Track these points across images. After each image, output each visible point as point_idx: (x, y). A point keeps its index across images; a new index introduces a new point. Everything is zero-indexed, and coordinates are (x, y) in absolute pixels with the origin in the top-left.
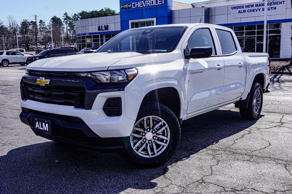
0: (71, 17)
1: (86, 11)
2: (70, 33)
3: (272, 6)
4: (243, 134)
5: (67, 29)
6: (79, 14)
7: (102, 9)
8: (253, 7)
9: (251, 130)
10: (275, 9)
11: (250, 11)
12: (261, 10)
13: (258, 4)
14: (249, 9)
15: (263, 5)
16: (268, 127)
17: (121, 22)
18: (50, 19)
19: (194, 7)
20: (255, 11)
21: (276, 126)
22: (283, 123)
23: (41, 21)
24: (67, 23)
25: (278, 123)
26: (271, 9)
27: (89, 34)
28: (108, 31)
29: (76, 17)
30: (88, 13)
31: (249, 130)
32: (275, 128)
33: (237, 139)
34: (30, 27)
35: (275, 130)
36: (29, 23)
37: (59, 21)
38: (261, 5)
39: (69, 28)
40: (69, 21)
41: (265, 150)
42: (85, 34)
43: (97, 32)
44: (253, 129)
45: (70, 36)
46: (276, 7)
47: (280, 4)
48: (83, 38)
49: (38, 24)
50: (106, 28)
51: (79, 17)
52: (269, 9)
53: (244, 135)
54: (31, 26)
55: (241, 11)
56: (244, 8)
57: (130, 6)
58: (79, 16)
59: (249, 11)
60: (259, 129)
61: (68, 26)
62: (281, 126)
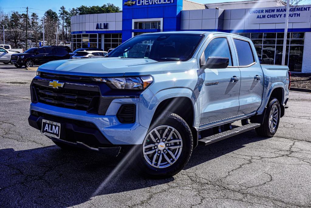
0: (69, 12)
1: (86, 6)
2: (67, 30)
3: (295, 12)
4: (241, 164)
5: (63, 26)
6: (78, 9)
7: (105, 5)
8: (274, 12)
9: (252, 159)
10: (298, 16)
11: (270, 16)
12: (283, 16)
13: (279, 9)
14: (270, 14)
15: (285, 10)
16: (273, 155)
17: (123, 20)
18: (45, 12)
19: (208, 8)
20: (276, 16)
21: (283, 156)
22: (293, 152)
23: (34, 15)
24: (63, 18)
25: (287, 151)
26: (294, 15)
27: (85, 32)
28: (107, 30)
29: (75, 12)
30: (88, 8)
31: (250, 159)
32: (281, 157)
33: (233, 171)
34: (21, 21)
35: (282, 160)
36: (20, 16)
37: (55, 15)
38: (283, 10)
39: (65, 24)
40: (66, 16)
41: (264, 187)
42: (81, 32)
43: (94, 30)
44: (255, 157)
45: (67, 34)
46: (300, 14)
47: (304, 10)
48: (79, 36)
49: (30, 17)
50: (106, 26)
51: (77, 13)
52: (292, 16)
53: (243, 165)
54: (22, 19)
55: (260, 16)
56: (263, 12)
57: (134, 3)
58: (78, 11)
59: (268, 16)
60: (262, 158)
61: (64, 21)
62: (290, 155)
